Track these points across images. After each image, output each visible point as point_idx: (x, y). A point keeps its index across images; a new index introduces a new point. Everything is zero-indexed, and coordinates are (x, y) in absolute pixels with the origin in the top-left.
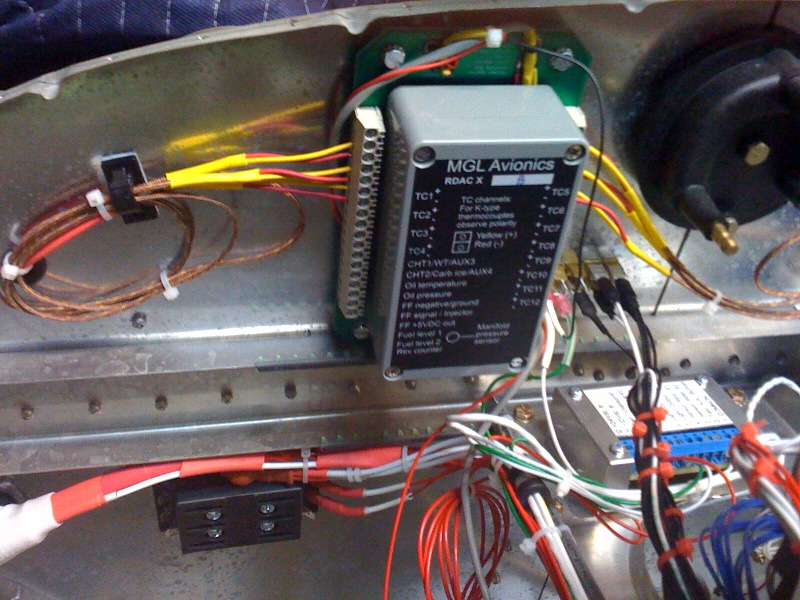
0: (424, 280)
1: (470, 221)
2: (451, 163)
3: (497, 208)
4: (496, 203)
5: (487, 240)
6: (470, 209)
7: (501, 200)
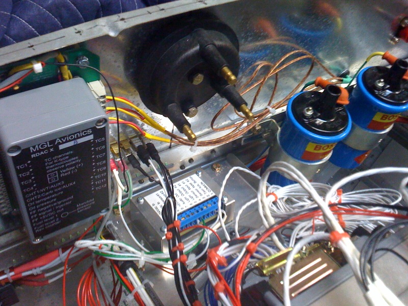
0: (38, 199)
1: (54, 167)
2: (31, 148)
3: (67, 157)
4: (65, 156)
5: (67, 172)
6: (52, 163)
7: (68, 154)
